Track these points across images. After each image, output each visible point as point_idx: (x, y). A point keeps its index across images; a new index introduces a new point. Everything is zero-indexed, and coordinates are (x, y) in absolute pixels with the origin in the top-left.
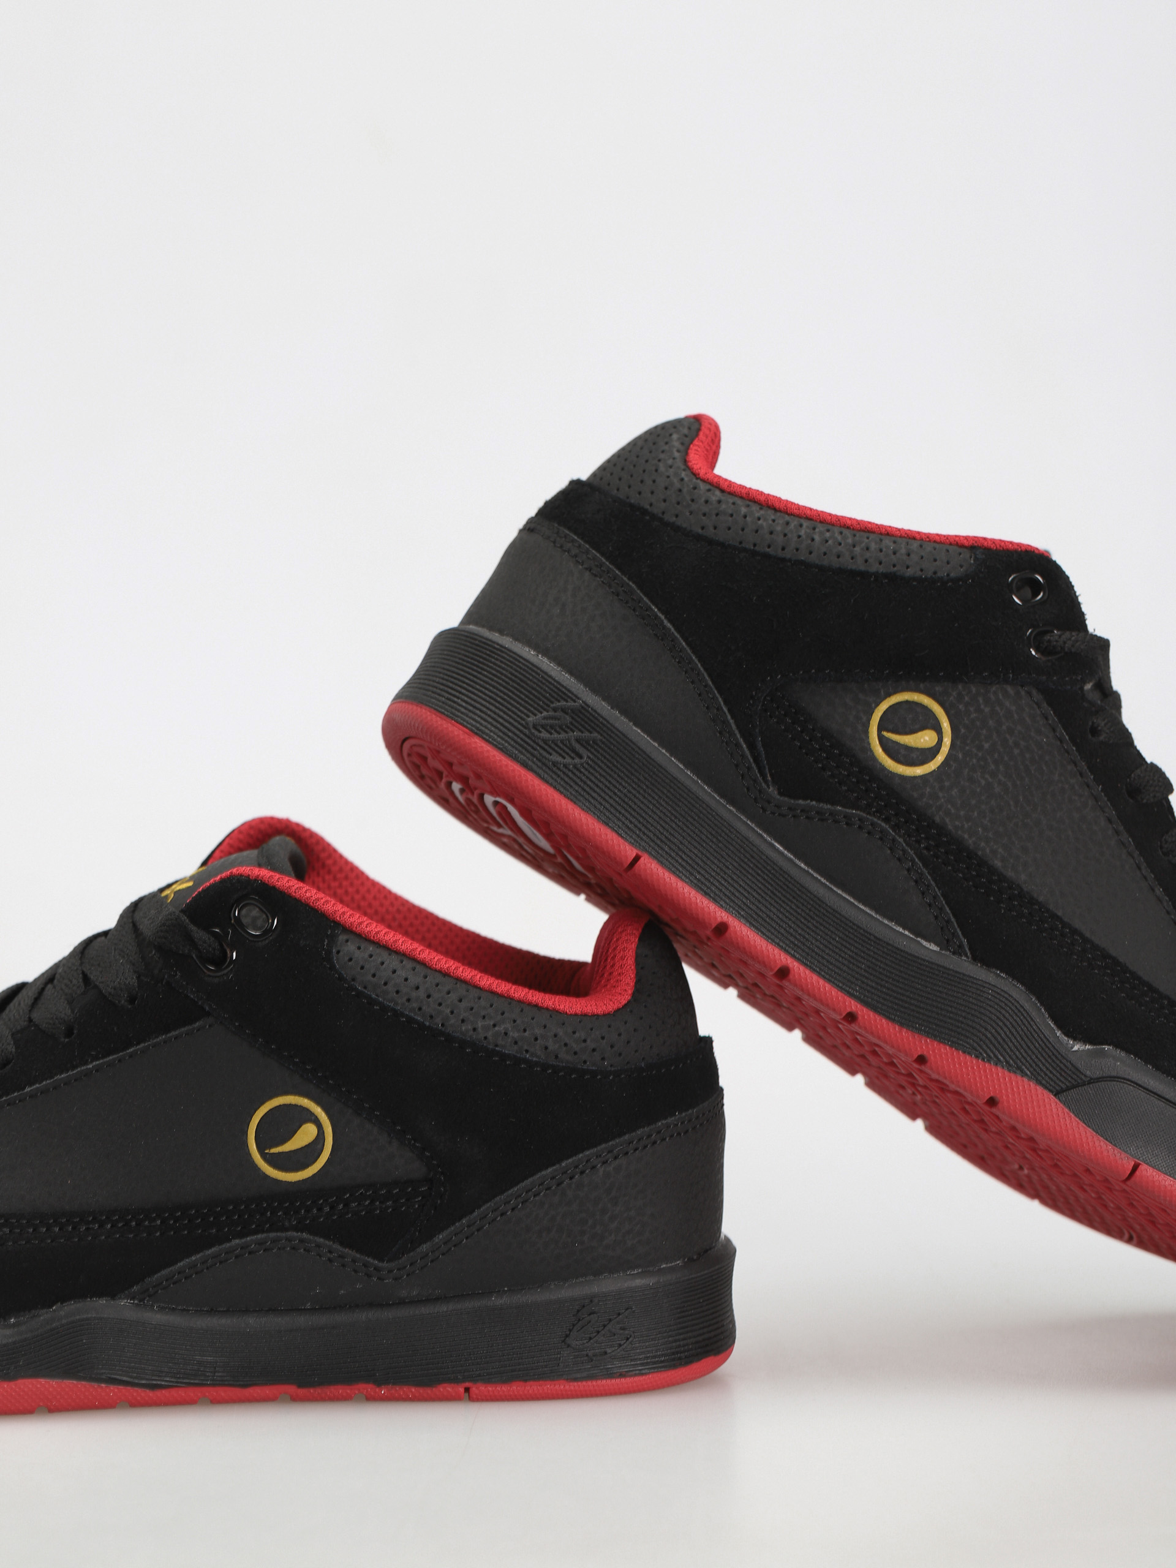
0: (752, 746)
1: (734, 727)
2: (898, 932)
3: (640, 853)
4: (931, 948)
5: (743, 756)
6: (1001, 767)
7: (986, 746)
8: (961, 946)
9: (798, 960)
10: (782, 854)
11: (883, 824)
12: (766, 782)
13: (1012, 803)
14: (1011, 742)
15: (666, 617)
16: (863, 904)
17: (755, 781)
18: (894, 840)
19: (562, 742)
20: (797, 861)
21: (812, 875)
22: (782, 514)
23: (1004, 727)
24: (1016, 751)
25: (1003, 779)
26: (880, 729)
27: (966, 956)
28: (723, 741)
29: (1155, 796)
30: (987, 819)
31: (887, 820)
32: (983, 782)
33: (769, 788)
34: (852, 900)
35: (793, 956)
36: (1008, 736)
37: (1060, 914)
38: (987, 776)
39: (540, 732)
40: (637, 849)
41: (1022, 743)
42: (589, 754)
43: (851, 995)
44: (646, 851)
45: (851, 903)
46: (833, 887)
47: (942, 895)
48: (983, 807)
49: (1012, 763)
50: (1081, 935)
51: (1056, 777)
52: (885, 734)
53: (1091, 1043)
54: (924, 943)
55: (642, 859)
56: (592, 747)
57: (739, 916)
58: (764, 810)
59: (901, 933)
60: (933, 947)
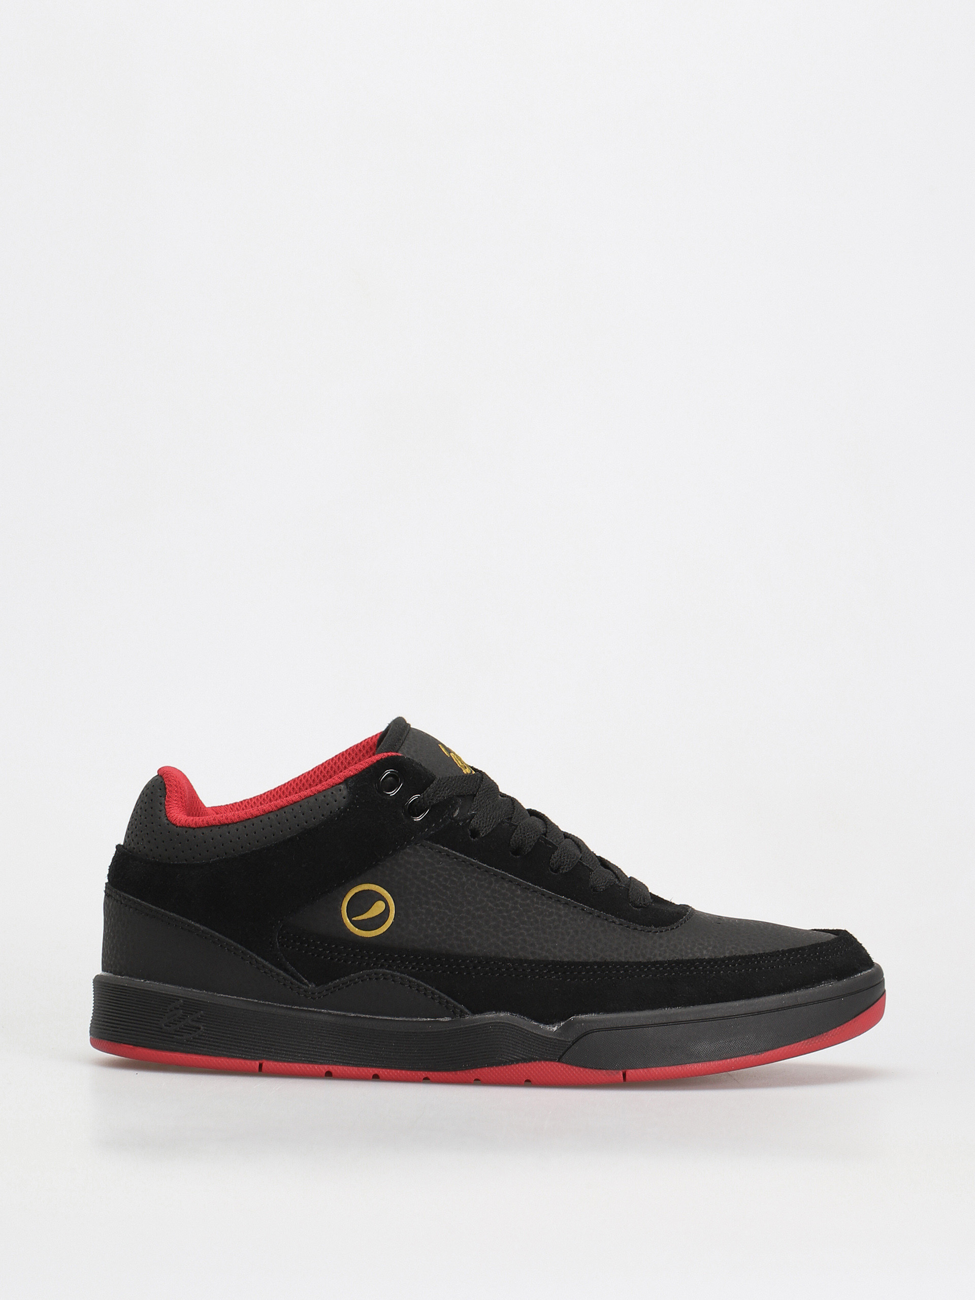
0: (286, 970)
1: (269, 965)
2: (423, 1021)
3: (261, 1062)
4: (446, 1020)
5: (285, 979)
6: (430, 896)
7: (414, 890)
8: (461, 1011)
9: (379, 1067)
10: (337, 1015)
11: (381, 970)
12: (305, 984)
13: (447, 911)
14: (426, 878)
15: (200, 924)
16: (397, 1017)
17: (299, 987)
18: (392, 976)
19: (185, 1026)
20: (348, 1014)
21: (360, 1017)
22: (232, 825)
23: (418, 873)
24: (433, 881)
25: (434, 901)
26: (350, 918)
27: (467, 1014)
28: (269, 977)
29: (530, 846)
30: (438, 930)
31: (382, 966)
32: (424, 911)
33: (308, 986)
34: (390, 1018)
35: (375, 1067)
36: (423, 877)
37: (508, 956)
38: (424, 906)
39: (170, 1026)
40: (257, 1060)
41: (434, 875)
42: (203, 1024)
43: (419, 1069)
44: (264, 1058)
45: (390, 1019)
46: (375, 1017)
47: (436, 989)
48: (431, 924)
49: (434, 889)
50: (526, 961)
51: (464, 879)
52: (354, 919)
53: (563, 1020)
54: (441, 1019)
55: (264, 1065)
56: (202, 1019)
57: (335, 1063)
58: (314, 999)
59: (426, 1021)
60: (447, 1019)
